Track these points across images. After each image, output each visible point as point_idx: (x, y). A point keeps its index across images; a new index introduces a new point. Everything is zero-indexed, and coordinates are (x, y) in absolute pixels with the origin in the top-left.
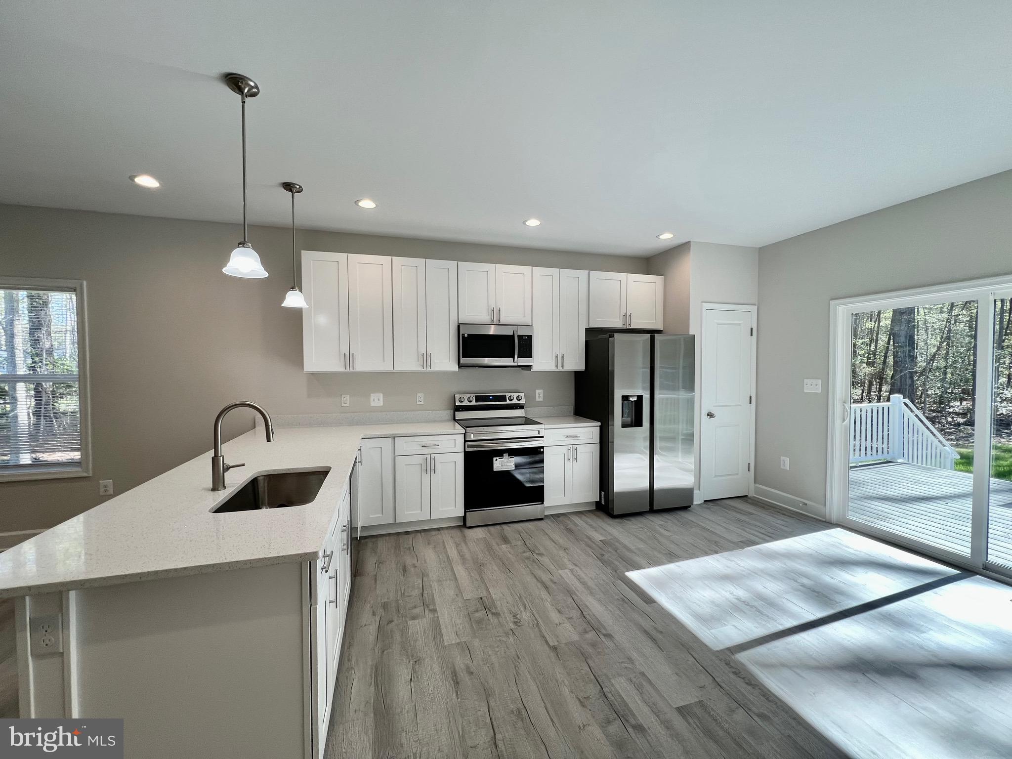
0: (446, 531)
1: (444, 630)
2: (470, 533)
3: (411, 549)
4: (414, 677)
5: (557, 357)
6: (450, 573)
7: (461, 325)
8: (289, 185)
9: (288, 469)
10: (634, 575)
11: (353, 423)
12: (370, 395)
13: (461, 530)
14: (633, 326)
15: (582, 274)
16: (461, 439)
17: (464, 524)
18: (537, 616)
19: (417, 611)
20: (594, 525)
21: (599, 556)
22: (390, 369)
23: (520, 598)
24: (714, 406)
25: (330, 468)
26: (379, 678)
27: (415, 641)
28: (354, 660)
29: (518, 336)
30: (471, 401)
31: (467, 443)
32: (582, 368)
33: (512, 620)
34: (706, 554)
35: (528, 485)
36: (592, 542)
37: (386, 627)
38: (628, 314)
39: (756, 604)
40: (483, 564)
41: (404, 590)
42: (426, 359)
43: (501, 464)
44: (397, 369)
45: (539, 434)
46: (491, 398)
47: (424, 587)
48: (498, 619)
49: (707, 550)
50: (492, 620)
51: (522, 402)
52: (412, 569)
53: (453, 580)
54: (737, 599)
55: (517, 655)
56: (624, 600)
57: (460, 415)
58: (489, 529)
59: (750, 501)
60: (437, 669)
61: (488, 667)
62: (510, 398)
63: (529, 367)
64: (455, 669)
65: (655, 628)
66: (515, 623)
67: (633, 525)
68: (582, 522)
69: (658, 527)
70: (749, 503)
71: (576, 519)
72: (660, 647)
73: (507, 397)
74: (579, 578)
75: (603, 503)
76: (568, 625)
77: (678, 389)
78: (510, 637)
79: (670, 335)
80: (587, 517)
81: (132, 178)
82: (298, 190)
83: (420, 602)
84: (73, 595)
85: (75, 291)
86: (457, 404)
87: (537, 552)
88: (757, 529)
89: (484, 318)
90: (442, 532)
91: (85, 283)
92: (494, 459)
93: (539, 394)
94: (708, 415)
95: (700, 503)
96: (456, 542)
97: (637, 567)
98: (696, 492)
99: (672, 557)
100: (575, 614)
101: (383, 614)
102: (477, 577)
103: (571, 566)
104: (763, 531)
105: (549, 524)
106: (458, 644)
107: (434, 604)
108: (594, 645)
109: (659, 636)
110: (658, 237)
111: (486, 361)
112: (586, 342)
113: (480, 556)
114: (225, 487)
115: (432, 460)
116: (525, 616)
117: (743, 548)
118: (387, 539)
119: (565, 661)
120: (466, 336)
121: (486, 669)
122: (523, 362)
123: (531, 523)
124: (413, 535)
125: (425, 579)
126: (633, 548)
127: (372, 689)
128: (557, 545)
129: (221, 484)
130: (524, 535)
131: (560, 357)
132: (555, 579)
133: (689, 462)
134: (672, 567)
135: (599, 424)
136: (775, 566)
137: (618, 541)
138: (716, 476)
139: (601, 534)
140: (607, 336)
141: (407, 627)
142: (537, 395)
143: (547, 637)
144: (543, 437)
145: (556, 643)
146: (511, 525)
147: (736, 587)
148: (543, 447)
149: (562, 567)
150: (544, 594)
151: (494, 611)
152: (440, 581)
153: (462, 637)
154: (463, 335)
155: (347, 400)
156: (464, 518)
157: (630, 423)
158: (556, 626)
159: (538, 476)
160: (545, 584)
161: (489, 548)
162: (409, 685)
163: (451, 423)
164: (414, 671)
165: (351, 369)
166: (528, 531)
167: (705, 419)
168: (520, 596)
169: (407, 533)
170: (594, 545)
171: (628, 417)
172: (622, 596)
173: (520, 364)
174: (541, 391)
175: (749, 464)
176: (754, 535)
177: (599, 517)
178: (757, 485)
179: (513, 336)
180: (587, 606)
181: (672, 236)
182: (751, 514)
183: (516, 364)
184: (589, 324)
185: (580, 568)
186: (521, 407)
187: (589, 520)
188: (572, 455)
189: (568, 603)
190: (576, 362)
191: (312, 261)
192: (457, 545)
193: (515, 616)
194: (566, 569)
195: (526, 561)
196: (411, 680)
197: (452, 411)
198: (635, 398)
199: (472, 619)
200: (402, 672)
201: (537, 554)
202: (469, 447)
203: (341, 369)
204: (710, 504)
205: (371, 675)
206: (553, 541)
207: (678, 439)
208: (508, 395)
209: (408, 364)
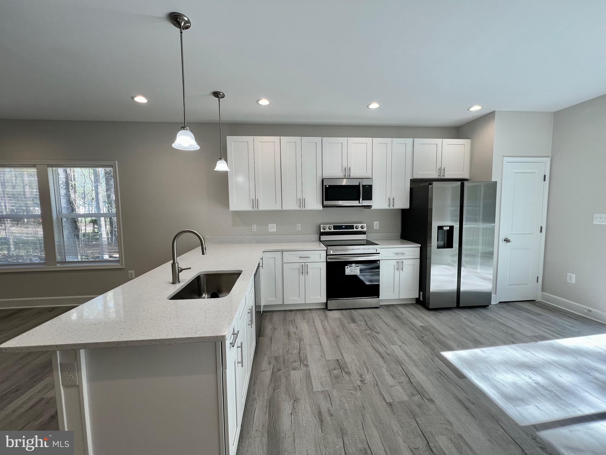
0: (315, 311)
1: (313, 380)
2: (330, 313)
3: (293, 322)
4: (293, 412)
5: (389, 199)
6: (317, 340)
7: (324, 179)
8: (217, 93)
9: (218, 271)
10: (448, 355)
11: (259, 242)
12: (268, 225)
13: (324, 312)
14: (446, 177)
15: (409, 141)
16: (324, 254)
17: (326, 307)
18: (376, 378)
19: (296, 364)
20: (415, 314)
21: (420, 337)
22: (280, 208)
23: (364, 363)
24: (510, 234)
25: (242, 271)
26: (272, 409)
27: (295, 386)
28: (256, 393)
29: (363, 186)
30: (330, 229)
31: (328, 256)
32: (407, 206)
33: (359, 379)
34: (505, 343)
35: (367, 283)
36: (415, 326)
37: (276, 373)
38: (443, 168)
39: (553, 389)
40: (339, 336)
41: (288, 349)
42: (302, 202)
43: (350, 271)
44: (284, 208)
45: (376, 251)
46: (344, 227)
47: (301, 348)
48: (349, 376)
49: (505, 340)
50: (345, 378)
51: (365, 229)
52: (294, 335)
53: (319, 345)
54: (536, 383)
55: (363, 406)
56: (441, 373)
57: (324, 238)
58: (342, 312)
59: (537, 304)
60: (308, 408)
61: (343, 412)
62: (356, 227)
63: (369, 207)
64: (320, 410)
65: (468, 399)
66: (361, 381)
67: (445, 316)
68: (406, 312)
69: (464, 320)
70: (537, 306)
71: (402, 310)
72: (473, 416)
73: (354, 227)
74: (406, 353)
75: (421, 299)
76: (399, 388)
77: (479, 222)
78: (358, 391)
79: (475, 182)
80: (410, 308)
81: (133, 98)
82: (222, 96)
83: (298, 359)
84: (82, 352)
85: (112, 167)
86: (321, 231)
87: (375, 331)
88: (547, 327)
89: (340, 174)
90: (312, 311)
91: (116, 161)
92: (346, 267)
93: (376, 224)
94: (505, 240)
95: (496, 303)
96: (321, 319)
97: (450, 349)
98: (493, 295)
99: (477, 344)
100: (404, 379)
101: (275, 364)
102: (335, 345)
103: (401, 344)
104: (553, 329)
105: (383, 312)
106: (322, 391)
107: (307, 361)
108: (420, 406)
109: (472, 406)
110: (468, 109)
111: (341, 203)
112: (411, 189)
113: (337, 330)
114: (179, 282)
115: (306, 266)
116: (368, 377)
117: (536, 341)
118: (279, 314)
119: (398, 416)
120: (327, 186)
121: (341, 413)
122: (366, 203)
123: (371, 310)
124: (294, 312)
125: (301, 343)
126: (445, 333)
127: (267, 416)
128: (389, 327)
129: (177, 280)
130: (366, 318)
131: (392, 199)
132: (389, 352)
133: (489, 273)
134: (477, 351)
135: (420, 245)
136: (567, 360)
137: (434, 328)
138: (509, 285)
139: (421, 321)
140: (427, 184)
141: (289, 375)
142: (375, 225)
143: (384, 394)
144: (379, 253)
145: (391, 401)
146: (357, 310)
147: (534, 373)
148: (379, 260)
149: (394, 343)
150: (381, 362)
151: (346, 370)
152: (311, 346)
153: (325, 387)
154: (326, 186)
155: (255, 228)
156: (326, 303)
157: (443, 245)
158: (390, 387)
159: (375, 278)
160: (381, 355)
161: (343, 326)
162: (290, 417)
163: (318, 243)
164: (294, 408)
165: (257, 209)
166: (369, 315)
167: (502, 244)
168: (364, 361)
169: (291, 311)
170: (416, 329)
171: (442, 241)
172: (440, 370)
173: (363, 205)
174: (377, 222)
175: (538, 277)
176: (543, 331)
177: (418, 308)
178: (544, 293)
179: (359, 186)
180: (412, 374)
181: (480, 107)
182: (540, 315)
183: (361, 205)
184: (413, 176)
185: (406, 345)
186: (364, 233)
187: (411, 311)
188: (399, 266)
189: (399, 370)
190: (403, 203)
191: (233, 142)
192: (322, 322)
193: (361, 376)
194: (396, 345)
195: (368, 337)
196: (292, 413)
197: (319, 235)
198: (448, 228)
199: (332, 375)
200: (286, 407)
201: (375, 332)
202: (329, 259)
203: (250, 209)
204: (504, 305)
205: (266, 406)
206: (386, 324)
207: (478, 256)
208: (355, 225)
209: (291, 205)
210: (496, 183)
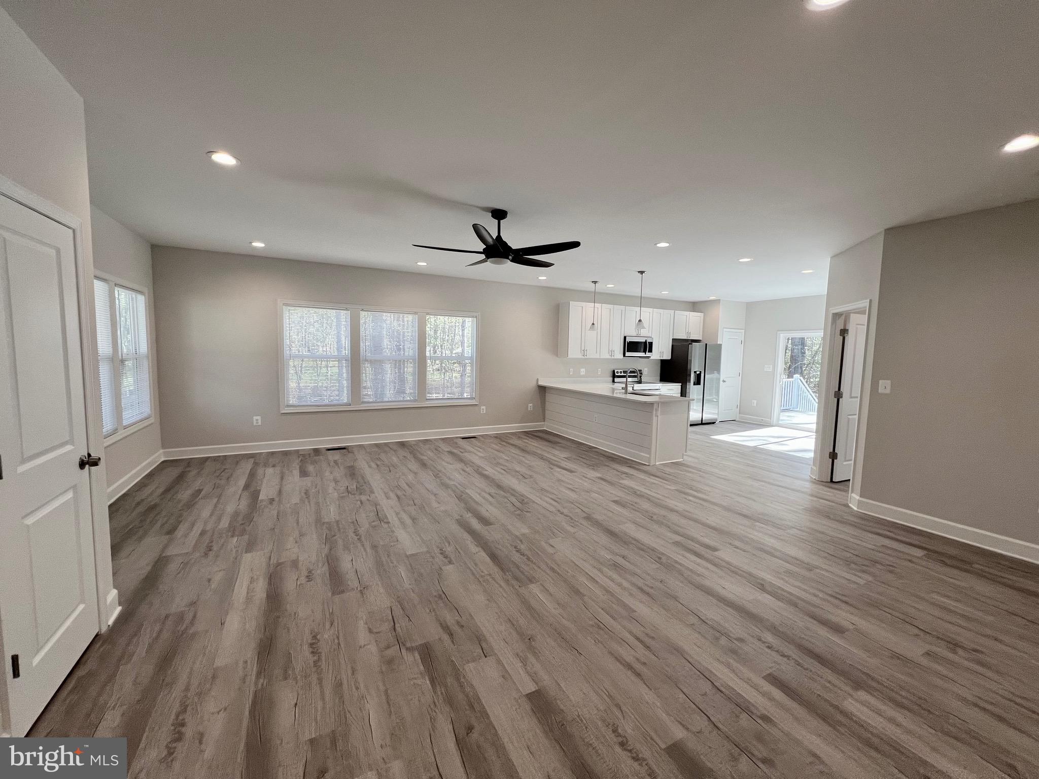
5: (660, 353)
7: (625, 337)
14: (696, 339)
15: (672, 312)
22: (598, 357)
24: (726, 377)
30: (621, 373)
32: (669, 358)
38: (689, 332)
42: (610, 352)
44: (601, 357)
57: (616, 380)
63: (649, 357)
86: (615, 375)
89: (634, 333)
94: (724, 382)
95: (719, 422)
112: (672, 345)
120: (627, 342)
122: (648, 354)
135: (681, 384)
138: (727, 410)
155: (571, 371)
157: (695, 384)
171: (694, 381)
175: (737, 405)
178: (740, 415)
179: (647, 342)
183: (645, 356)
184: (673, 337)
190: (667, 355)
197: (613, 378)
198: (698, 372)
203: (582, 357)
209: (605, 354)
210: (720, 345)
